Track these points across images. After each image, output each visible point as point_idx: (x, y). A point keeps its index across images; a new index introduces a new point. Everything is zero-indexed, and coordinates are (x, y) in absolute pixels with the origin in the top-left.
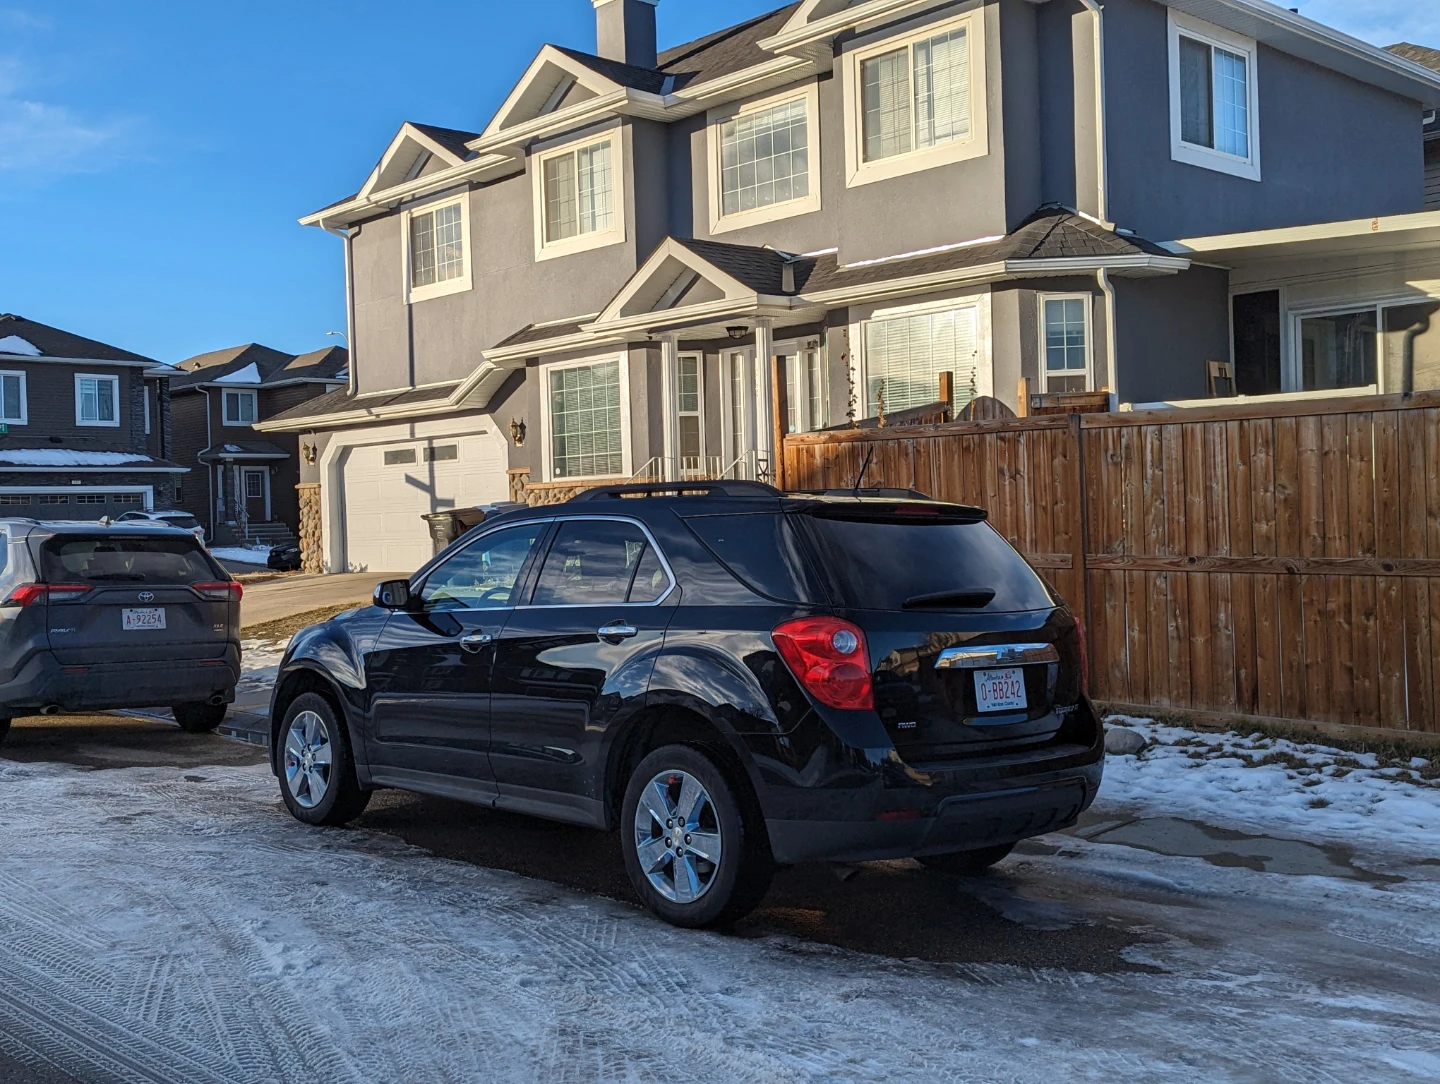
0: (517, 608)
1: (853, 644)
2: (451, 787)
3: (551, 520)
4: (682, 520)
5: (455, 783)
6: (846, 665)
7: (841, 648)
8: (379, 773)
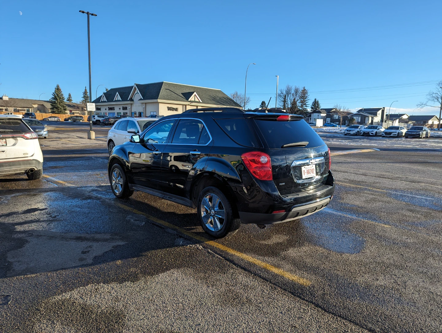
0: (168, 144)
1: (266, 160)
2: (152, 192)
3: (177, 119)
4: (214, 120)
5: (153, 191)
6: (263, 166)
7: (262, 161)
8: (134, 186)
